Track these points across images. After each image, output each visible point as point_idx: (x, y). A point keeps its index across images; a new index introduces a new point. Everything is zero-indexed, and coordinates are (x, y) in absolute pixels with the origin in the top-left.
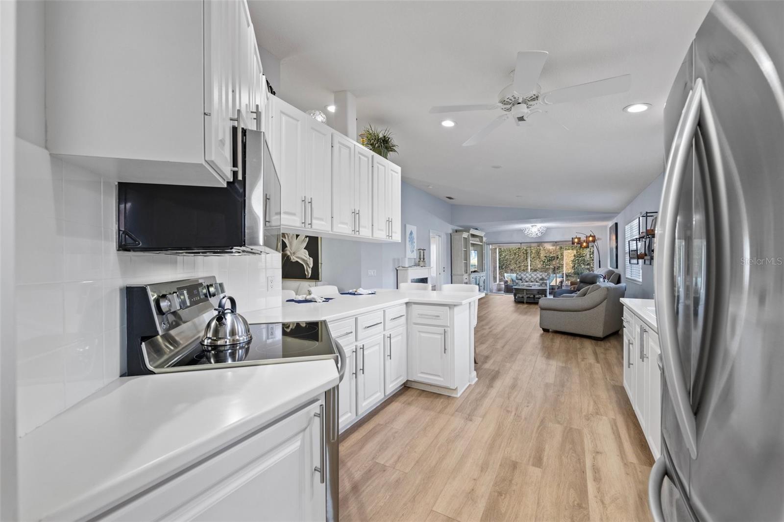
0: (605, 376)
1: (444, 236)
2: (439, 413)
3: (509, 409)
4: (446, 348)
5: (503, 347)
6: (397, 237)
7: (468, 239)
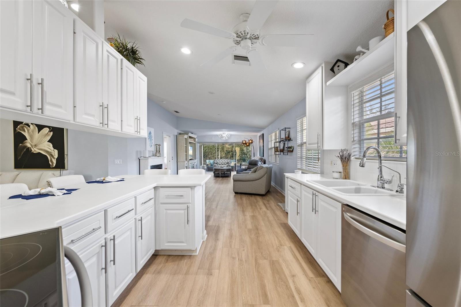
0: (274, 218)
1: (172, 137)
2: (186, 274)
3: (234, 256)
4: (189, 220)
5: (216, 207)
6: (144, 133)
7: (187, 139)
